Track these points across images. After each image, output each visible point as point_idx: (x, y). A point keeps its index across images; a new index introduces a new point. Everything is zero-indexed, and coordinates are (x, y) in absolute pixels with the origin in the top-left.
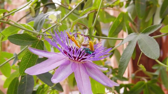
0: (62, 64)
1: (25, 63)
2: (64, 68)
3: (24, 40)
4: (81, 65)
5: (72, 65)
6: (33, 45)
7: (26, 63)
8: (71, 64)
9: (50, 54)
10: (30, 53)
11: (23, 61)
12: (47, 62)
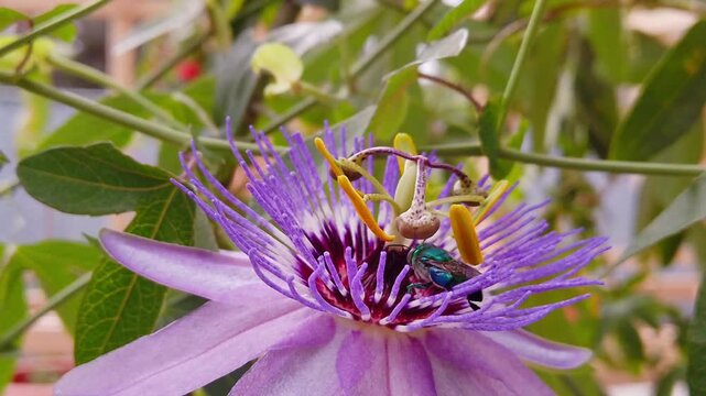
0: (281, 344)
1: (101, 317)
2: (289, 370)
3: (97, 181)
4: (402, 348)
5: (344, 347)
6: (142, 209)
7: (109, 315)
8: (339, 337)
9: (229, 267)
10: (112, 265)
11: (92, 302)
12: (195, 326)
